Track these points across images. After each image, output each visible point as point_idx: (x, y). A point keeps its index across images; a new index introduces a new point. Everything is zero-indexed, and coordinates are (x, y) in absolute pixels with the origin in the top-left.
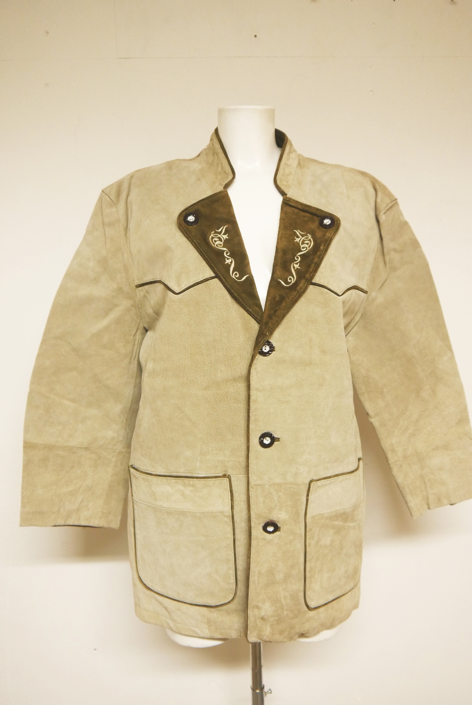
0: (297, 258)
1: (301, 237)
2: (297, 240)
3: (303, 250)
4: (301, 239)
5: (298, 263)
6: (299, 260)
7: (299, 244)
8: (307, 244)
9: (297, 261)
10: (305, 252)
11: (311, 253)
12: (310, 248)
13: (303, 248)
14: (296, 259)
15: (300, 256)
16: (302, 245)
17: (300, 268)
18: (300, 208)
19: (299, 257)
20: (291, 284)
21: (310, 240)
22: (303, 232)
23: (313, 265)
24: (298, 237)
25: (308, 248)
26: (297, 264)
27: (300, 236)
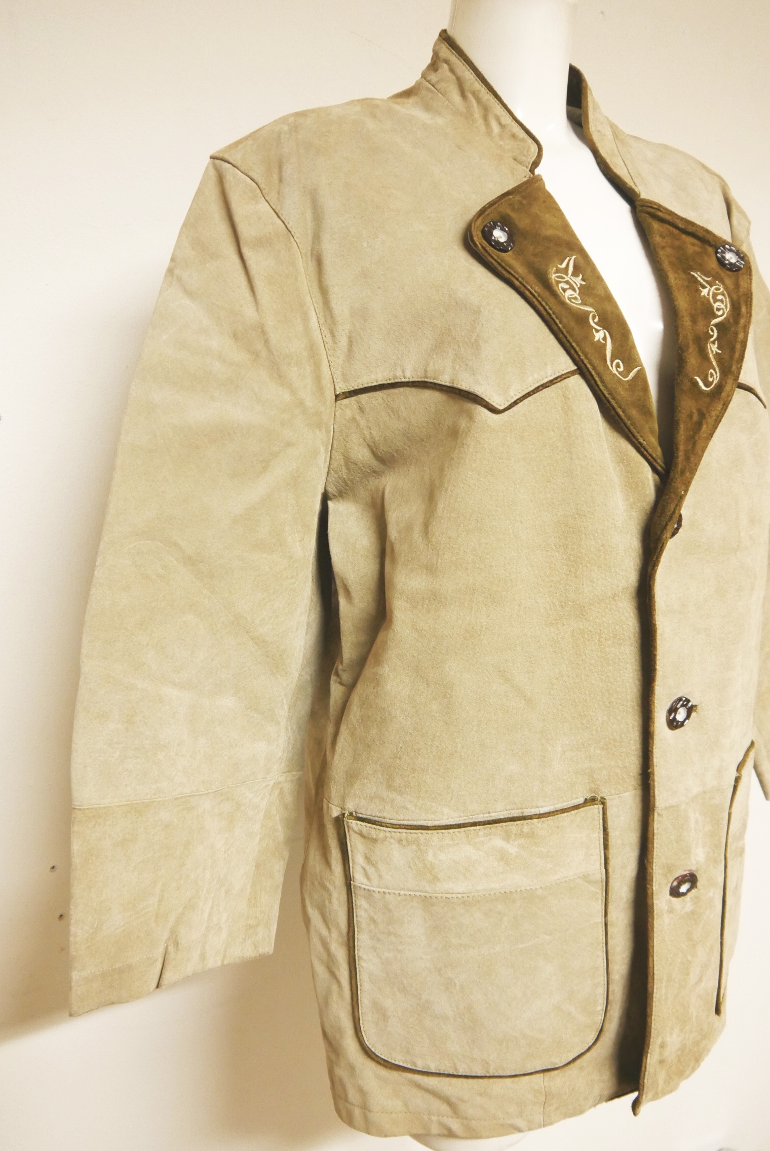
0: (712, 331)
1: (709, 287)
2: (704, 292)
3: (720, 313)
4: (709, 290)
5: (715, 340)
6: (715, 337)
7: (708, 300)
8: (722, 301)
9: (712, 336)
10: (722, 318)
11: (731, 321)
12: (728, 310)
13: (718, 310)
14: (712, 334)
15: (716, 325)
16: (715, 303)
17: (721, 352)
18: (680, 226)
19: (714, 329)
20: (713, 386)
21: (723, 294)
22: (709, 277)
23: (738, 346)
24: (704, 287)
25: (725, 310)
26: (713, 343)
27: (707, 285)
